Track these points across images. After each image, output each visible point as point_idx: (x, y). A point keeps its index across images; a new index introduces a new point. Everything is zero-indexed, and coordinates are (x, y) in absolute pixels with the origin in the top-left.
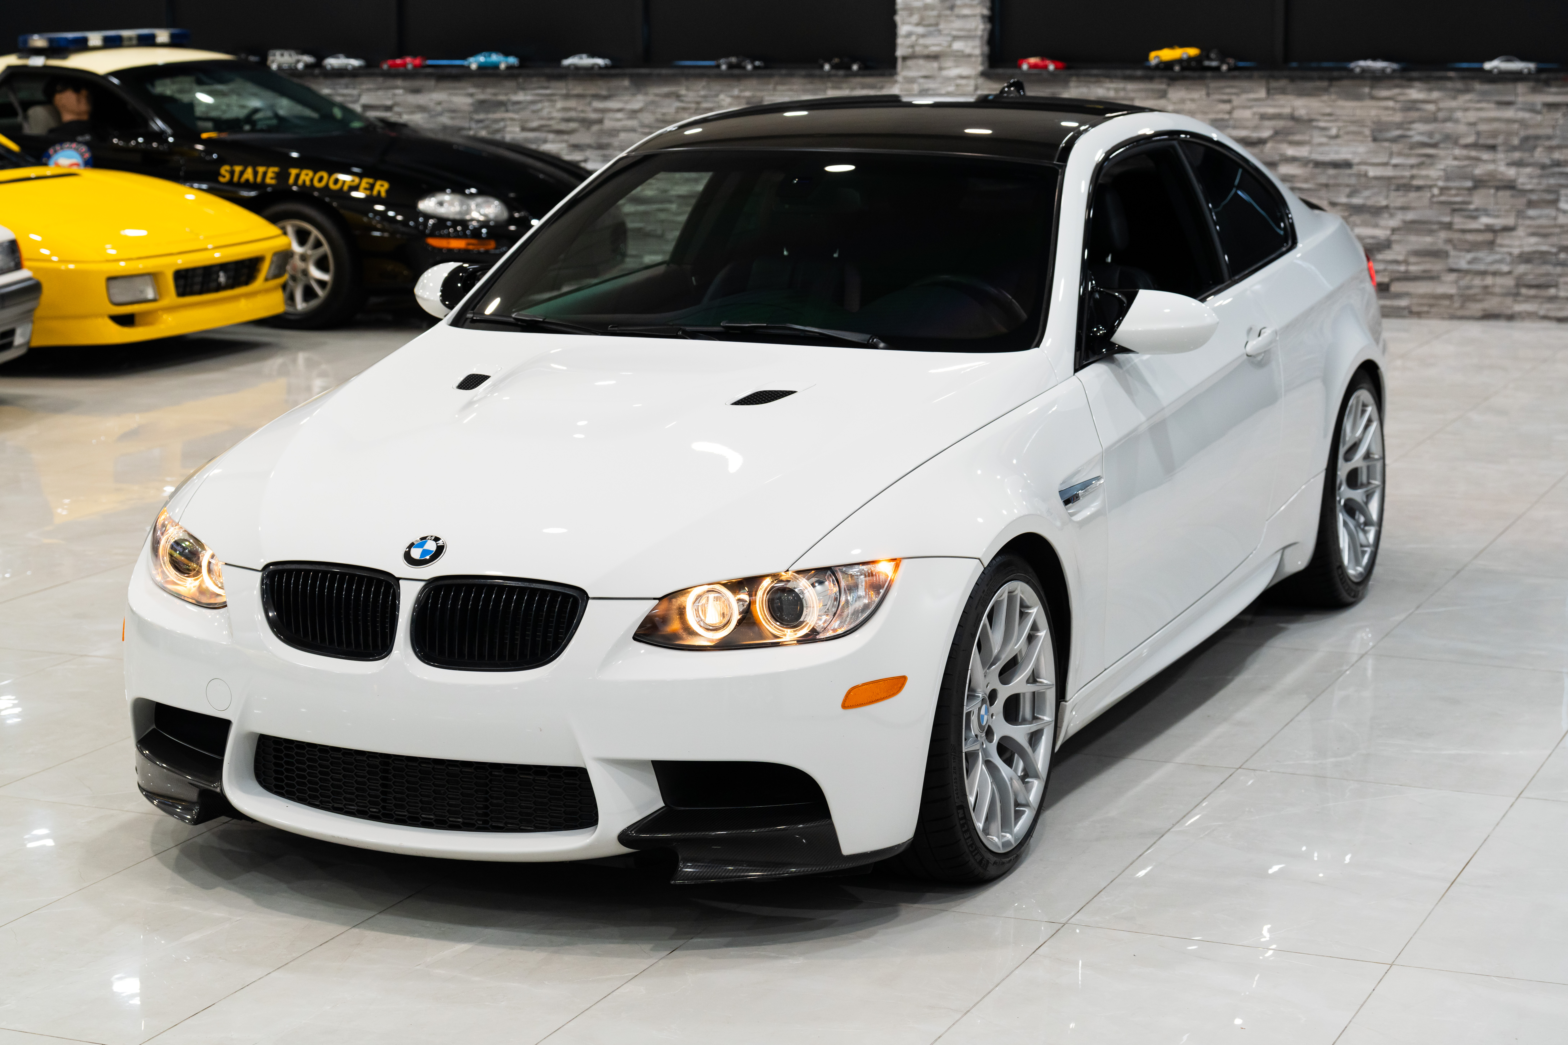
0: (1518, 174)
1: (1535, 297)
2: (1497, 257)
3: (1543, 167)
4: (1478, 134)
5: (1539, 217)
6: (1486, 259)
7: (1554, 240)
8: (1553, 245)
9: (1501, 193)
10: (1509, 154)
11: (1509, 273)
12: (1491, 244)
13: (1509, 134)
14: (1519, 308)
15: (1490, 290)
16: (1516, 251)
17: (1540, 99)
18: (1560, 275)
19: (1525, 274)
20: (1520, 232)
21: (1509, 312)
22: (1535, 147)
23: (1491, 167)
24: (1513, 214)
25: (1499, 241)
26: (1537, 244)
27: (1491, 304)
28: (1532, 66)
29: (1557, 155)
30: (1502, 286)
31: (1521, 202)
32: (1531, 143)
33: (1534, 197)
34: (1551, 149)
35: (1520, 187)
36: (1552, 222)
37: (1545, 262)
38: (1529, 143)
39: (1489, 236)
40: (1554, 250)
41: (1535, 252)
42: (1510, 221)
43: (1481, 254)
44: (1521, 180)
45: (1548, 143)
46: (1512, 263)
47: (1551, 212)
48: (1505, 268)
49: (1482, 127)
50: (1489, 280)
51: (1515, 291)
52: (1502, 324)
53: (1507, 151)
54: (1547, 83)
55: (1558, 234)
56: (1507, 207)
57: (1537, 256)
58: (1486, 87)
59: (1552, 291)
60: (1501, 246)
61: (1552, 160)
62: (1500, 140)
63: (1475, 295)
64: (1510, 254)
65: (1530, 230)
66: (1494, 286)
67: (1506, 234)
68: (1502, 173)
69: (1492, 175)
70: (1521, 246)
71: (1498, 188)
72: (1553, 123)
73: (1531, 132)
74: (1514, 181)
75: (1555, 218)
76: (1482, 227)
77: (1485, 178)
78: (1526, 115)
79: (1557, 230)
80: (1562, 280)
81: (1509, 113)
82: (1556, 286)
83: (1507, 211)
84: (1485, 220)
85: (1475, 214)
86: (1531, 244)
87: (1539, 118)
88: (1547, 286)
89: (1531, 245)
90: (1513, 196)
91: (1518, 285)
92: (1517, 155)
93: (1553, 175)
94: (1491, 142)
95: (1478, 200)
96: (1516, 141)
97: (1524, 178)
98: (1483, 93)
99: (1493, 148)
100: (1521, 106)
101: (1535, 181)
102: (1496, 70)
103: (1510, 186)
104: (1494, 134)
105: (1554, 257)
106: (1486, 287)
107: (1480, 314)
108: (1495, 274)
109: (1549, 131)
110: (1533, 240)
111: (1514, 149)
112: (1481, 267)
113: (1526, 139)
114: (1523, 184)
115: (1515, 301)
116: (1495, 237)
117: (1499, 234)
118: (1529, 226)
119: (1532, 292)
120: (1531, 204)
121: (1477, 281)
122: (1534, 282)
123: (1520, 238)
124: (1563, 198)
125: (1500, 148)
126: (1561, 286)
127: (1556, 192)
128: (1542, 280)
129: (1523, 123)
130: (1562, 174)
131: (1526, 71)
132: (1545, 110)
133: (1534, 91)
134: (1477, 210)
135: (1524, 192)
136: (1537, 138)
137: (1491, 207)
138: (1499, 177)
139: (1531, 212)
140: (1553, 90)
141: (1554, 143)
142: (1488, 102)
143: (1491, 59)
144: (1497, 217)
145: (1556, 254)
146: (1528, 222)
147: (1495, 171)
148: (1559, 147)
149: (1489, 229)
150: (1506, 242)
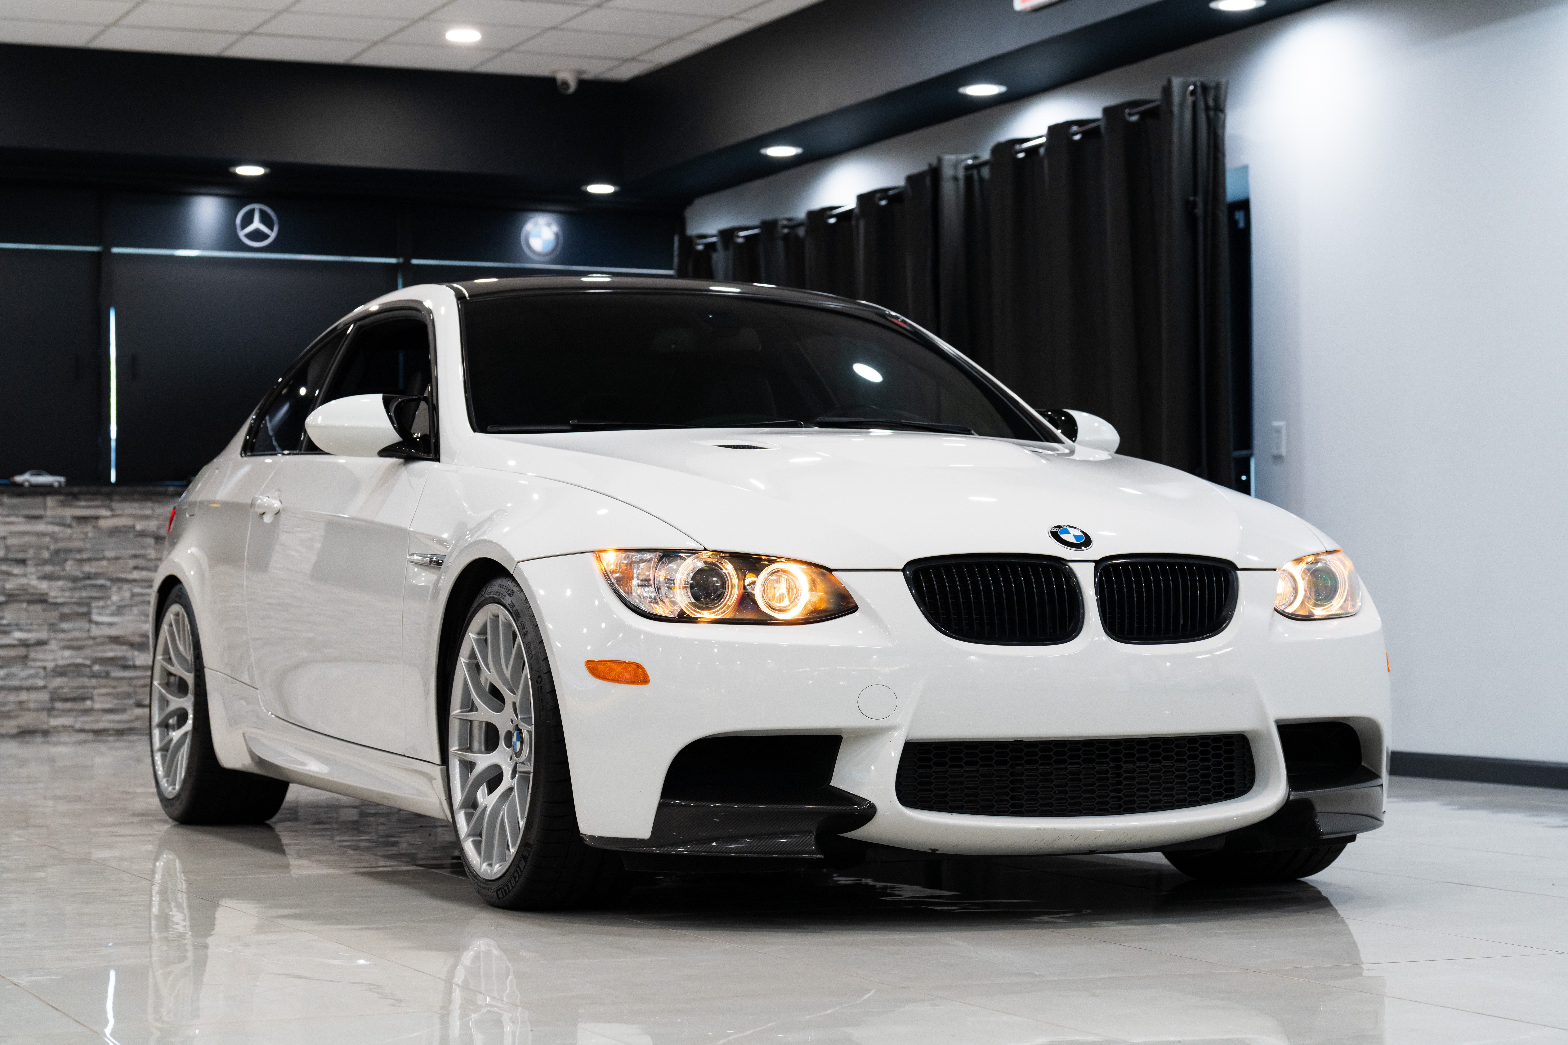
0: (50, 587)
1: (70, 710)
2: (32, 671)
3: (75, 579)
4: (7, 548)
5: (74, 630)
6: (21, 673)
7: (87, 652)
8: (86, 658)
9: (32, 607)
10: (40, 568)
11: (45, 687)
12: (25, 658)
13: (40, 548)
14: (54, 722)
15: (25, 706)
16: (50, 665)
17: (69, 512)
18: (94, 688)
19: (61, 688)
20: (54, 646)
21: (45, 727)
22: (66, 560)
23: (23, 581)
24: (46, 627)
25: (32, 655)
26: (71, 657)
27: (27, 720)
28: (62, 479)
29: (88, 568)
30: (36, 701)
31: (54, 615)
32: (62, 556)
33: (66, 610)
34: (81, 561)
35: (51, 600)
36: (86, 635)
37: (79, 675)
38: (59, 556)
39: (22, 651)
40: (88, 662)
41: (69, 665)
42: (43, 635)
43: (15, 670)
44: (52, 594)
45: (78, 556)
46: (45, 677)
47: (84, 625)
48: (41, 683)
49: (11, 541)
50: (24, 696)
51: (48, 705)
52: (39, 739)
53: (36, 565)
54: (76, 496)
55: (91, 646)
56: (40, 621)
57: (71, 668)
58: (15, 501)
59: (88, 703)
60: (35, 660)
61: (83, 572)
62: (31, 553)
63: (10, 711)
64: (45, 668)
65: (64, 643)
66: (28, 701)
67: (38, 648)
68: (34, 587)
69: (24, 589)
70: (54, 660)
71: (30, 602)
72: (83, 536)
73: (61, 545)
74: (47, 594)
75: (89, 631)
76: (16, 642)
77: (17, 592)
78: (57, 529)
79: (91, 642)
80: (96, 692)
81: (40, 527)
82: (91, 698)
83: (39, 625)
84: (19, 635)
85: (7, 629)
86: (66, 657)
87: (69, 531)
88: (83, 699)
89: (66, 659)
90: (44, 610)
91: (52, 700)
92: (48, 569)
93: (85, 587)
94: (21, 556)
95: (9, 615)
96: (46, 555)
97: (55, 591)
98: (12, 507)
99: (23, 562)
100: (50, 520)
101: (67, 594)
102: (27, 484)
103: (41, 600)
104: (24, 548)
105: (88, 669)
106: (21, 703)
107: (14, 731)
108: (28, 689)
109: (80, 544)
110: (67, 653)
111: (45, 562)
112: (17, 683)
113: (57, 552)
114: (55, 597)
115: (49, 715)
116: (28, 651)
117: (31, 649)
118: (62, 640)
119: (69, 705)
120: (63, 617)
121: (12, 697)
122: (69, 696)
123: (53, 651)
124: (94, 611)
125: (29, 562)
126: (96, 698)
127: (88, 605)
128: (78, 693)
129: (53, 536)
130: (93, 586)
131: (56, 484)
132: (74, 524)
133: (63, 504)
134: (9, 625)
135: (56, 605)
136: (68, 551)
137: (22, 622)
138: (31, 591)
139: (64, 626)
140: (83, 503)
141: (85, 556)
142: (17, 516)
143: (21, 473)
144: (29, 631)
145: (90, 667)
146: (62, 635)
147: (28, 584)
148: (89, 560)
149: (24, 644)
150: (40, 656)
